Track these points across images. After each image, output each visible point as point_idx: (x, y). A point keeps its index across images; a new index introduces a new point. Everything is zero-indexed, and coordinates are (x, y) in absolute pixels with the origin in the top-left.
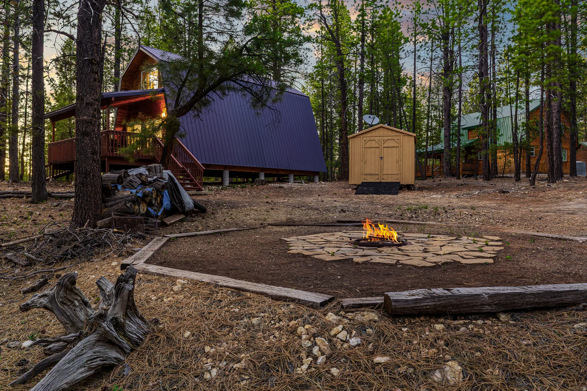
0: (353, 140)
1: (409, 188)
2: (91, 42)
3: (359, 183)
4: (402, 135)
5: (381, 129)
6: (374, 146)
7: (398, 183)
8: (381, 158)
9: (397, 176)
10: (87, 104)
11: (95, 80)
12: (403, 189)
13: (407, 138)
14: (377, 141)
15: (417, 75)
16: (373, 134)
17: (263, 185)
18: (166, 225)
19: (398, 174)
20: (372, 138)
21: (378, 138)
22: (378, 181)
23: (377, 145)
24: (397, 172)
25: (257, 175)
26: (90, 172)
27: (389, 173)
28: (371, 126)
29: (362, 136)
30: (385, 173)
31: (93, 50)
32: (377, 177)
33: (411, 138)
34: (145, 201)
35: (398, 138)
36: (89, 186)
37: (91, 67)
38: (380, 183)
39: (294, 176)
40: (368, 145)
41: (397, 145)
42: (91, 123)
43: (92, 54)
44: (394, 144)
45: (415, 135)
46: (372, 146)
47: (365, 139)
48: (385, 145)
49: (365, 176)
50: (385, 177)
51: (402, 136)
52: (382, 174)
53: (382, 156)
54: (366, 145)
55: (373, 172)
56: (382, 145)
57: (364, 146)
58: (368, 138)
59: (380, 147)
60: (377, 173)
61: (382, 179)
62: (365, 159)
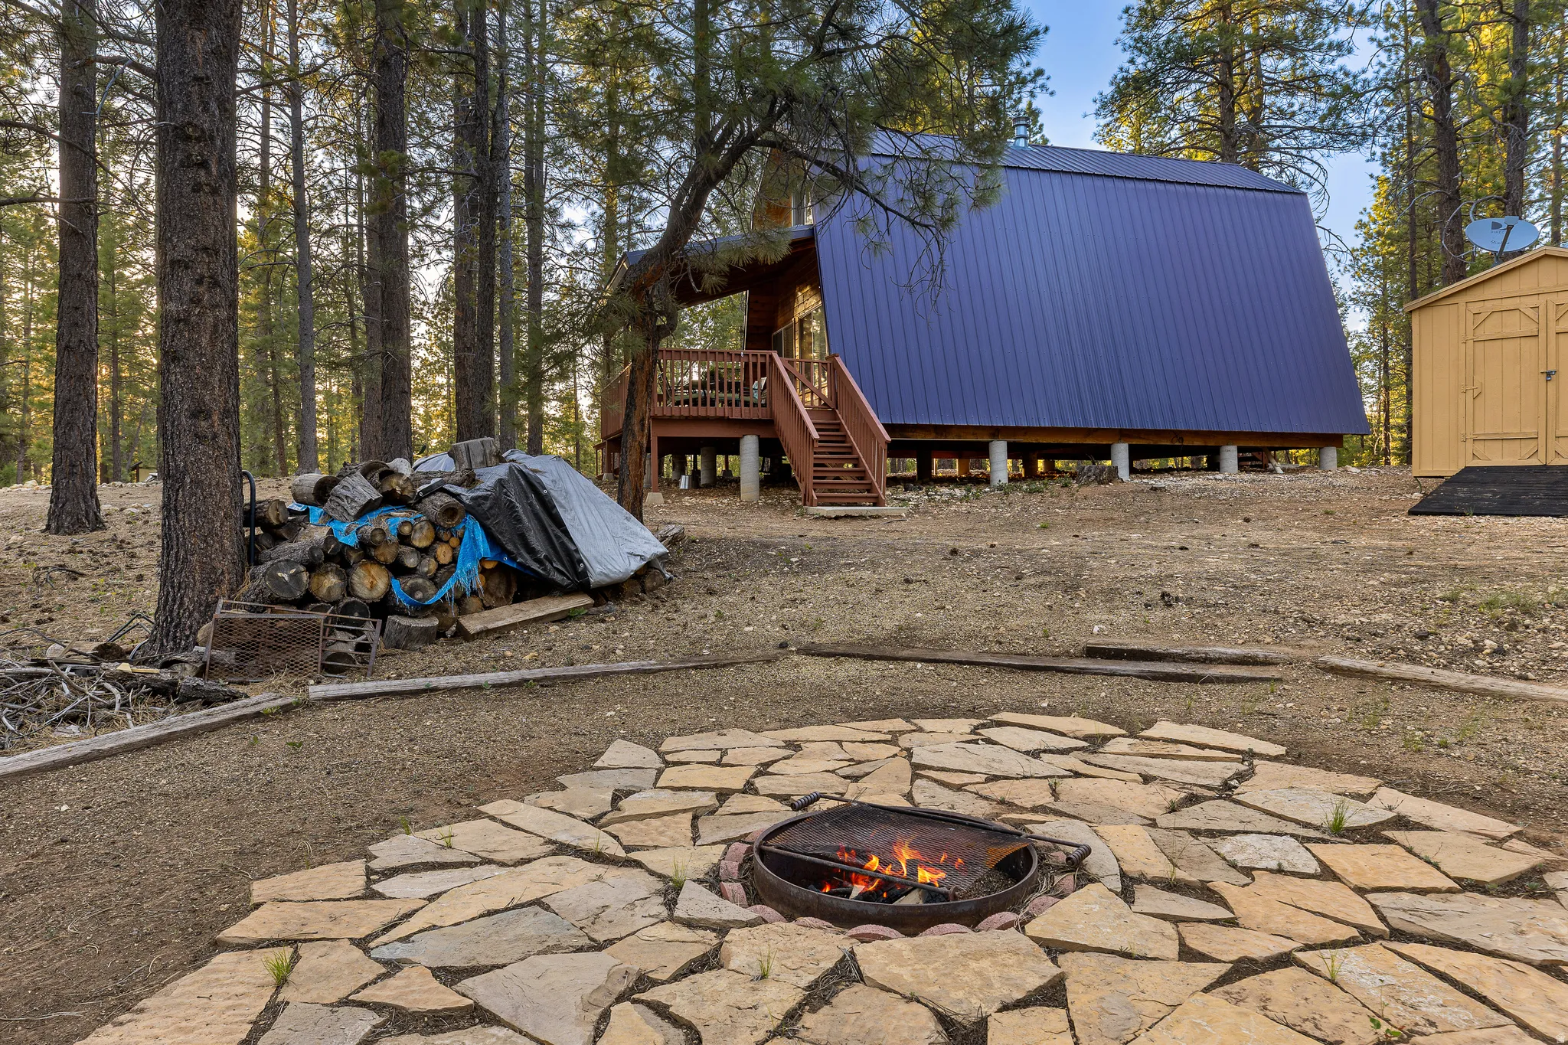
0: (1425, 316)
2: (182, 73)
3: (1451, 470)
5: (1547, 266)
6: (1516, 331)
8: (1549, 374)
11: (197, 188)
14: (1531, 313)
16: (1510, 285)
17: (1100, 483)
18: (462, 634)
20: (1508, 304)
21: (1533, 301)
22: (1533, 462)
23: (1529, 328)
26: (184, 473)
28: (1501, 257)
29: (1460, 300)
30: (1562, 431)
31: (189, 95)
32: (1530, 446)
34: (374, 560)
36: (181, 516)
37: (184, 150)
38: (1545, 469)
39: (1240, 450)
40: (1490, 329)
42: (186, 321)
43: (186, 109)
46: (1508, 331)
47: (1475, 308)
49: (1479, 446)
50: (1563, 446)
52: (1551, 436)
53: (1551, 368)
54: (1480, 331)
55: (1513, 430)
56: (1552, 324)
57: (1470, 336)
58: (1488, 304)
59: (1542, 335)
60: (1530, 431)
61: (1551, 453)
62: (1477, 385)
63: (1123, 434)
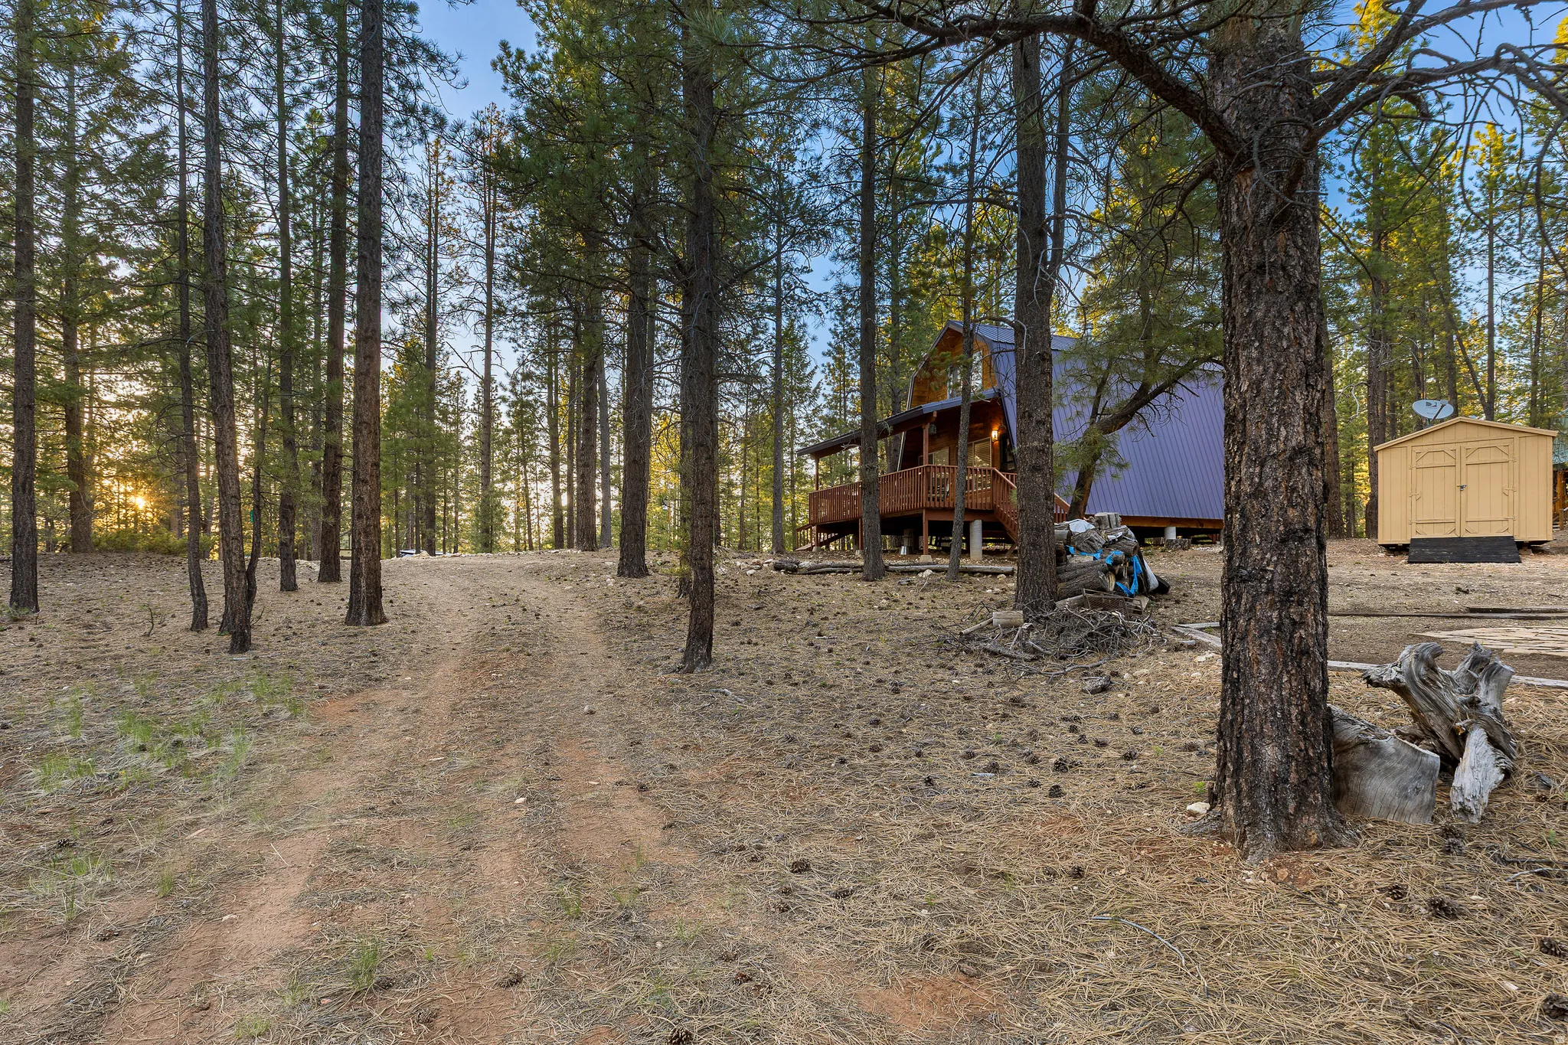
0: (1387, 453)
1: (1535, 548)
3: (1405, 541)
4: (1514, 435)
5: (1460, 428)
6: (1442, 463)
7: (1511, 538)
8: (1462, 487)
9: (1506, 523)
10: (1038, 422)
12: (1523, 551)
13: (1531, 441)
14: (1451, 453)
15: (1496, 300)
16: (1439, 437)
19: (1507, 520)
20: (1438, 448)
21: (1452, 446)
22: (1453, 535)
23: (1450, 461)
24: (1506, 516)
25: (1161, 532)
27: (1484, 518)
28: (1433, 422)
29: (1409, 445)
30: (1470, 518)
32: (1451, 527)
33: (1542, 440)
34: (1113, 571)
35: (1506, 442)
38: (1460, 539)
40: (1426, 461)
41: (1505, 458)
44: (1495, 456)
45: (1555, 433)
46: (1437, 463)
47: (1417, 449)
48: (1472, 460)
49: (1420, 526)
50: (1471, 526)
51: (1518, 438)
52: (1463, 521)
53: (1463, 484)
54: (1420, 463)
55: (1440, 518)
56: (1463, 459)
57: (1414, 465)
58: (1425, 448)
59: (1458, 465)
60: (1450, 518)
61: (1464, 531)
62: (1418, 493)
63: (1172, 521)
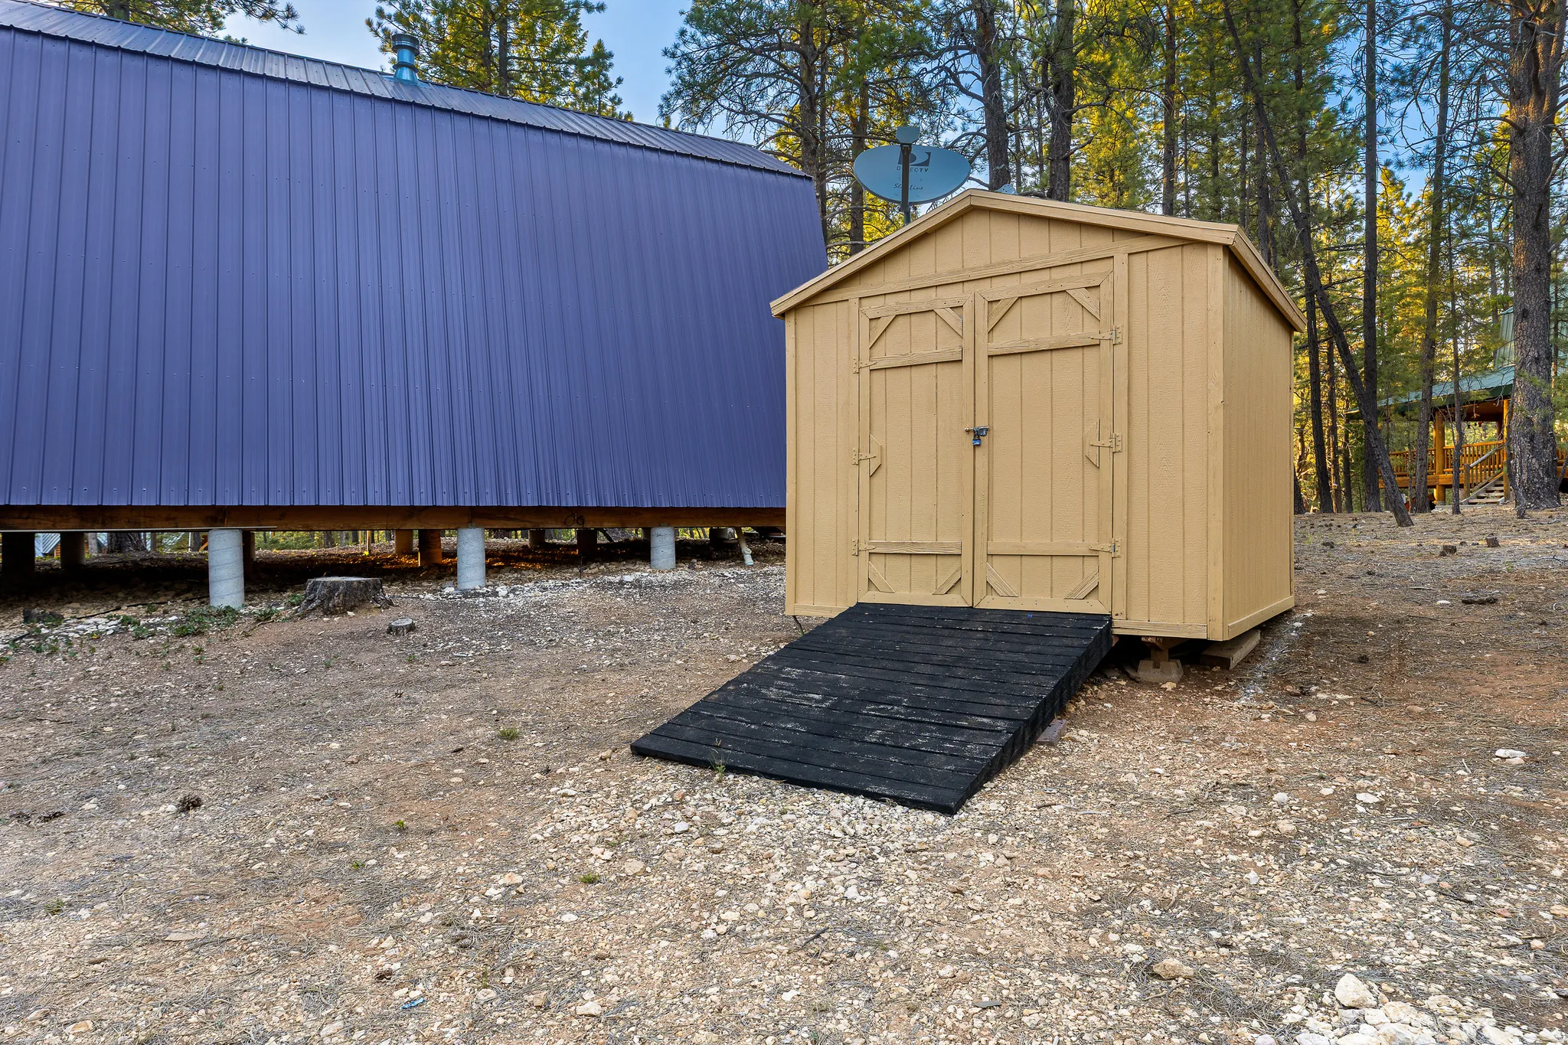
0: (805, 322)
3: (841, 608)
4: (1121, 248)
5: (975, 230)
6: (930, 352)
7: (1095, 624)
8: (978, 435)
9: (1090, 565)
12: (1146, 671)
13: (1163, 264)
14: (950, 316)
16: (923, 265)
19: (1094, 555)
20: (919, 300)
21: (952, 295)
22: (955, 600)
23: (948, 348)
24: (1092, 542)
27: (1032, 544)
29: (852, 293)
30: (1000, 543)
32: (947, 571)
35: (1098, 272)
38: (971, 612)
40: (891, 351)
41: (1089, 331)
44: (1068, 326)
45: (1227, 233)
46: (919, 352)
47: (872, 307)
48: (1003, 341)
49: (877, 565)
50: (999, 572)
51: (1121, 258)
52: (981, 553)
53: (981, 423)
54: (878, 351)
55: (925, 539)
56: (982, 338)
57: (865, 362)
58: (891, 301)
59: (968, 359)
60: (949, 540)
61: (980, 586)
62: (875, 452)
